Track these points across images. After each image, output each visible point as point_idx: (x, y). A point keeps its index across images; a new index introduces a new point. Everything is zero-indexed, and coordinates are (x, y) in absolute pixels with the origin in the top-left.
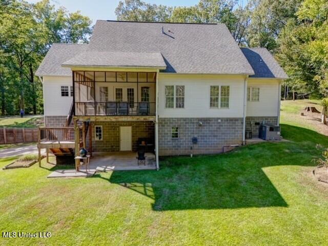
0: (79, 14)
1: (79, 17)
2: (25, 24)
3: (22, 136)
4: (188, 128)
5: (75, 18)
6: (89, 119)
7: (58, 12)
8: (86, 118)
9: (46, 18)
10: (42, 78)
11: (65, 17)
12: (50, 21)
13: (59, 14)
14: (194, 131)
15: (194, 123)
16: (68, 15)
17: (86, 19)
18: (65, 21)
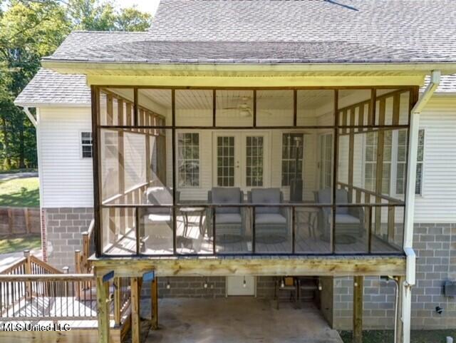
0: (136, 9)
1: (136, 14)
2: (48, 20)
3: (24, 223)
4: (431, 253)
5: (128, 15)
6: (153, 269)
7: (103, 7)
8: (141, 265)
9: (86, 15)
10: (33, 111)
11: (115, 14)
12: (91, 19)
13: (106, 10)
14: (445, 261)
15: (447, 238)
16: (119, 11)
17: (146, 16)
18: (114, 19)
